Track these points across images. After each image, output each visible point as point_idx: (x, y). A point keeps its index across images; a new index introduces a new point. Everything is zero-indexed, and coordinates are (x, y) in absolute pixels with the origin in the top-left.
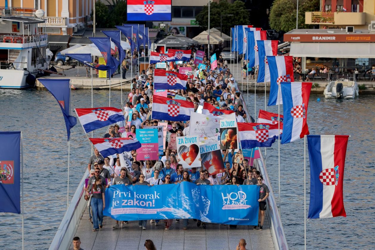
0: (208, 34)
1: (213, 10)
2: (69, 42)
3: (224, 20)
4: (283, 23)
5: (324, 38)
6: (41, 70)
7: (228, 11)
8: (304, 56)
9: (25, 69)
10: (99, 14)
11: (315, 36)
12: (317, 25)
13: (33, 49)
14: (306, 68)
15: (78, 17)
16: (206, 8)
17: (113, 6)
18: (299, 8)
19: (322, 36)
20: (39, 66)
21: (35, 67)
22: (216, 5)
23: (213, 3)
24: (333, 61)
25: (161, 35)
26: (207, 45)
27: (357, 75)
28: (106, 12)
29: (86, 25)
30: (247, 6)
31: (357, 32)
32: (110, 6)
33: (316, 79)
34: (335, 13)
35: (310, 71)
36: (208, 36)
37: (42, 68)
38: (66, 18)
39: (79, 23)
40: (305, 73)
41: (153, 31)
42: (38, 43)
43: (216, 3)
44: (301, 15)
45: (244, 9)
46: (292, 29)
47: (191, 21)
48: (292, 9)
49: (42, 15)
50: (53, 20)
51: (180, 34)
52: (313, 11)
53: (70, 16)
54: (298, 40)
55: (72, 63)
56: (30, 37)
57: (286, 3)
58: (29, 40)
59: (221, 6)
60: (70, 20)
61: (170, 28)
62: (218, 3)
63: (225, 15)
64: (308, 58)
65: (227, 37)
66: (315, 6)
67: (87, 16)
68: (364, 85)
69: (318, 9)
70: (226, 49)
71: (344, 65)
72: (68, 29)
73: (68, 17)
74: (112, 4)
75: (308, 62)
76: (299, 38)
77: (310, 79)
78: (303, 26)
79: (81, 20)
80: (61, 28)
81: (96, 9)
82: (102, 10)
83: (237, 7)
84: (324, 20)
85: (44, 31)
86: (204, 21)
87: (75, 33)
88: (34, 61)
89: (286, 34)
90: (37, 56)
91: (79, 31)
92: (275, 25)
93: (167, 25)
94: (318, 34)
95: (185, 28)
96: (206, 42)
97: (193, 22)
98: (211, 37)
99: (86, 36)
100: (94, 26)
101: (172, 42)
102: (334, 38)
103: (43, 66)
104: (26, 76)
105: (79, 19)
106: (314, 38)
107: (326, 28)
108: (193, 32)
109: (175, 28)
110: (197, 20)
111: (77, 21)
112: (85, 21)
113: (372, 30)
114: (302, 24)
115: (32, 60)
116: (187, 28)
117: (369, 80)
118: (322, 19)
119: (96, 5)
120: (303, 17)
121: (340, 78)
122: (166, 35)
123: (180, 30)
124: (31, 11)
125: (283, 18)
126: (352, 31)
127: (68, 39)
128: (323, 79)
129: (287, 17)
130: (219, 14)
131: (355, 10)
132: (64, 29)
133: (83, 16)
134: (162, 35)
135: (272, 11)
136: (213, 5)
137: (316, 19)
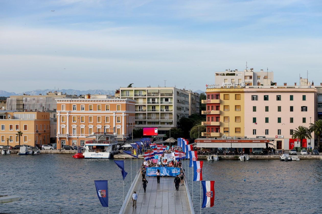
1: (171, 132)
2: (124, 143)
3: (175, 135)
4: (194, 136)
7: (176, 132)
8: (201, 147)
9: (110, 152)
10: (134, 133)
11: (205, 140)
12: (205, 137)
13: (113, 145)
14: (202, 151)
15: (127, 134)
16: (169, 131)
17: (139, 130)
18: (199, 131)
19: (207, 140)
20: (115, 151)
21: (113, 151)
24: (211, 149)
25: (154, 140)
26: (169, 143)
27: (218, 153)
28: (136, 133)
29: (130, 137)
31: (218, 139)
32: (138, 131)
33: (205, 154)
34: (211, 133)
37: (116, 152)
38: (123, 135)
39: (127, 137)
40: (201, 153)
41: (152, 139)
42: (114, 143)
44: (200, 133)
45: (182, 131)
46: (197, 138)
48: (197, 131)
49: (116, 134)
50: (119, 136)
51: (161, 140)
52: (204, 132)
53: (125, 134)
54: (199, 142)
57: (195, 129)
58: (111, 143)
59: (174, 130)
60: (125, 136)
64: (202, 148)
65: (176, 140)
68: (220, 156)
69: (205, 131)
70: (176, 144)
71: (214, 150)
72: (124, 139)
75: (203, 149)
76: (199, 141)
78: (201, 137)
79: (128, 135)
80: (122, 138)
83: (179, 130)
84: (208, 135)
85: (117, 140)
86: (168, 135)
87: (126, 140)
88: (113, 149)
89: (195, 140)
90: (114, 148)
91: (128, 139)
93: (156, 137)
96: (169, 142)
97: (165, 136)
98: (171, 140)
99: (130, 141)
100: (132, 137)
101: (158, 142)
102: (211, 141)
103: (116, 151)
104: (110, 154)
106: (204, 141)
107: (208, 138)
108: (164, 139)
109: (159, 138)
113: (223, 139)
115: (112, 149)
116: (163, 137)
119: (133, 131)
122: (156, 140)
123: (161, 138)
124: (112, 133)
125: (194, 134)
126: (216, 139)
127: (124, 142)
128: (208, 155)
130: (173, 133)
131: (217, 132)
132: (123, 139)
133: (129, 134)
135: (191, 132)
136: (171, 130)
137: (205, 134)
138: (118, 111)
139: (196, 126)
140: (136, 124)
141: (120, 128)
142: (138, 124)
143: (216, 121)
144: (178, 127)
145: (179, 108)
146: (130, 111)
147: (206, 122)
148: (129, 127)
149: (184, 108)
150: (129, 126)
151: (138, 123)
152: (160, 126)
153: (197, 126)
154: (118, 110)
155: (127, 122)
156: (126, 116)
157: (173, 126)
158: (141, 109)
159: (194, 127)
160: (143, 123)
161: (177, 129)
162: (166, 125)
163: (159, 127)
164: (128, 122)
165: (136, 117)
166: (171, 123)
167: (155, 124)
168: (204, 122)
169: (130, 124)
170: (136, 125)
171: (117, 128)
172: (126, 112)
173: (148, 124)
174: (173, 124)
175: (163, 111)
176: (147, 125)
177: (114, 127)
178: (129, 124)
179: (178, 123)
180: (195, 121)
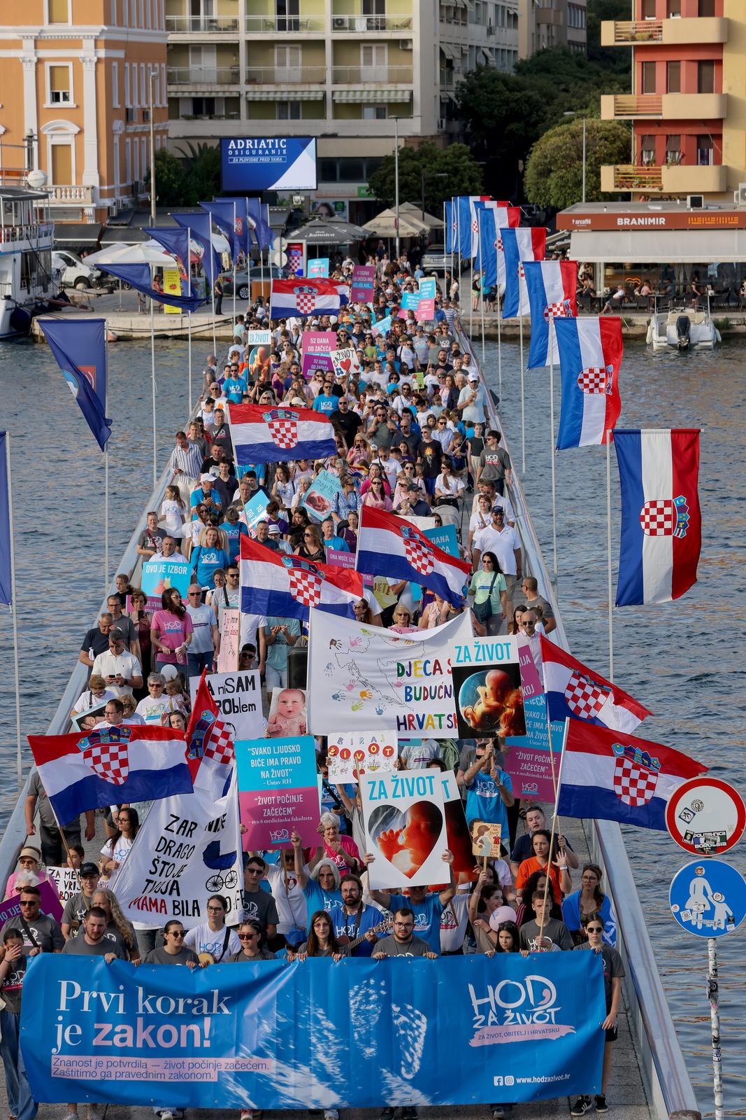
0: (396, 215)
1: (404, 164)
2: (100, 239)
3: (429, 185)
4: (554, 192)
5: (641, 221)
6: (41, 300)
7: (435, 165)
8: (600, 259)
9: (8, 298)
10: (162, 177)
11: (623, 216)
12: (626, 193)
13: (25, 255)
14: (606, 285)
15: (118, 184)
16: (390, 160)
17: (194, 159)
18: (586, 158)
19: (637, 216)
20: (37, 291)
21: (29, 293)
22: (411, 154)
23: (405, 148)
24: (662, 270)
25: (295, 219)
26: (392, 240)
27: (712, 299)
28: (177, 173)
29: (136, 202)
30: (476, 154)
31: (710, 206)
32: (186, 160)
33: (625, 308)
34: (664, 168)
35: (614, 291)
36: (396, 221)
37: (43, 295)
38: (93, 187)
39: (120, 198)
40: (602, 296)
41: (278, 212)
42: (34, 241)
43: (411, 149)
44: (592, 172)
45: (470, 160)
46: (573, 203)
47: (360, 189)
48: (573, 160)
49: (42, 182)
50: (66, 191)
51: (337, 218)
52: (617, 163)
53: (101, 184)
54: (587, 227)
55: (107, 282)
56: (18, 229)
57: (560, 147)
58: (14, 234)
59: (421, 155)
60: (101, 191)
61: (314, 204)
62: (416, 149)
63: (430, 175)
64: (607, 265)
65: (437, 221)
66: (620, 153)
67: (137, 183)
68: (727, 320)
69: (626, 160)
70: (434, 247)
71: (685, 279)
72: (98, 212)
73: (97, 184)
74: (190, 155)
75: (609, 272)
76: (588, 221)
77: (614, 308)
78: (597, 195)
79: (124, 191)
80: (83, 210)
81: (156, 166)
82: (169, 170)
83: (455, 156)
84: (640, 183)
85: (47, 217)
86: (386, 187)
87: (113, 218)
88: (26, 280)
89: (562, 213)
90: (33, 270)
91: (121, 214)
92: (537, 194)
93: (308, 198)
94: (629, 212)
95: (347, 204)
96: (392, 232)
97: (364, 192)
98: (401, 222)
99: (136, 225)
100: (153, 203)
101: (319, 234)
102: (662, 221)
103: (45, 290)
104: (9, 312)
105: (121, 188)
106: (620, 222)
107: (645, 200)
108: (363, 212)
109: (326, 205)
110: (371, 187)
111: (117, 193)
112: (133, 192)
113: (741, 202)
114: (594, 192)
115: (22, 279)
116: (351, 203)
117: (736, 309)
118: (636, 181)
119: (156, 158)
120: (595, 178)
121: (675, 305)
122: (306, 220)
123: (336, 209)
124: (19, 173)
125: (552, 181)
126: (700, 205)
127: (98, 232)
128: (641, 309)
129: (562, 178)
130: (418, 173)
131: (704, 160)
132: (89, 211)
133: (129, 182)
134: (297, 219)
135: (530, 164)
136: (406, 154)
137: (623, 180)
138: (56, 26)
139: (565, 127)
140: (177, 117)
141: (70, 140)
142: (187, 118)
143: (700, 91)
144: (450, 137)
145: (456, 8)
146: (131, 26)
147: (629, 100)
148: (126, 134)
149: (485, 11)
150: (131, 129)
151: (187, 109)
152: (330, 131)
153: (573, 127)
154: (51, 21)
155: (116, 105)
156: (108, 61)
157: (414, 126)
158: (202, 17)
159: (550, 132)
160: (220, 109)
161: (439, 144)
162: (368, 124)
163: (324, 136)
164: (122, 101)
165: (175, 69)
166: (403, 109)
167: (295, 116)
168: (619, 96)
169: (136, 116)
170: (171, 122)
171: (50, 142)
172: (103, 38)
173: (250, 117)
174: (417, 110)
175: (352, 28)
176: (244, 125)
177: (27, 133)
178: (128, 115)
179: (448, 110)
180: (557, 97)
